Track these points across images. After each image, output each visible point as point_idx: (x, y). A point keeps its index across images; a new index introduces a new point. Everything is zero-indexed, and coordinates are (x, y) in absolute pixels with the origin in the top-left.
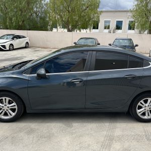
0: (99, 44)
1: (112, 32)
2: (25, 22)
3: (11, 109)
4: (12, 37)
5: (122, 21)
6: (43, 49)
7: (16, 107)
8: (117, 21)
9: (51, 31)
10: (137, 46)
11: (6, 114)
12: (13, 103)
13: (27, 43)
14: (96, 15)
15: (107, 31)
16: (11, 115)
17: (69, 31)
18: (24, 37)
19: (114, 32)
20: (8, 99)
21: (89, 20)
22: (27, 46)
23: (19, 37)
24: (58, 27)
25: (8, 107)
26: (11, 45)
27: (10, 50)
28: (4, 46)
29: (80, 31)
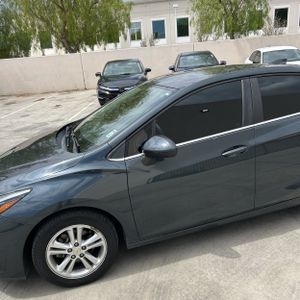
1: (148, 43)
3: (91, 251)
5: (163, 21)
7: (103, 243)
9: (27, 55)
11: (79, 266)
12: (93, 234)
16: (91, 264)
19: (152, 45)
20: (80, 228)
25: (84, 248)
29: (93, 49)
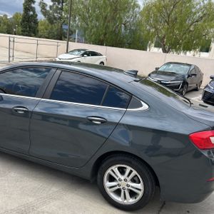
2: (107, 36)
4: (82, 52)
13: (102, 62)
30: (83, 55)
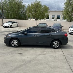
0: (47, 26)
2: (17, 16)
3: (16, 44)
4: (11, 22)
5: (60, 16)
6: (24, 28)
8: (58, 16)
9: (28, 20)
10: (63, 26)
13: (18, 25)
14: (47, 14)
15: (53, 20)
17: (35, 20)
18: (16, 22)
19: (56, 21)
20: (16, 40)
21: (44, 16)
22: (17, 26)
23: (14, 22)
24: (31, 19)
26: (11, 26)
27: (10, 28)
28: (8, 26)
30: (12, 23)
